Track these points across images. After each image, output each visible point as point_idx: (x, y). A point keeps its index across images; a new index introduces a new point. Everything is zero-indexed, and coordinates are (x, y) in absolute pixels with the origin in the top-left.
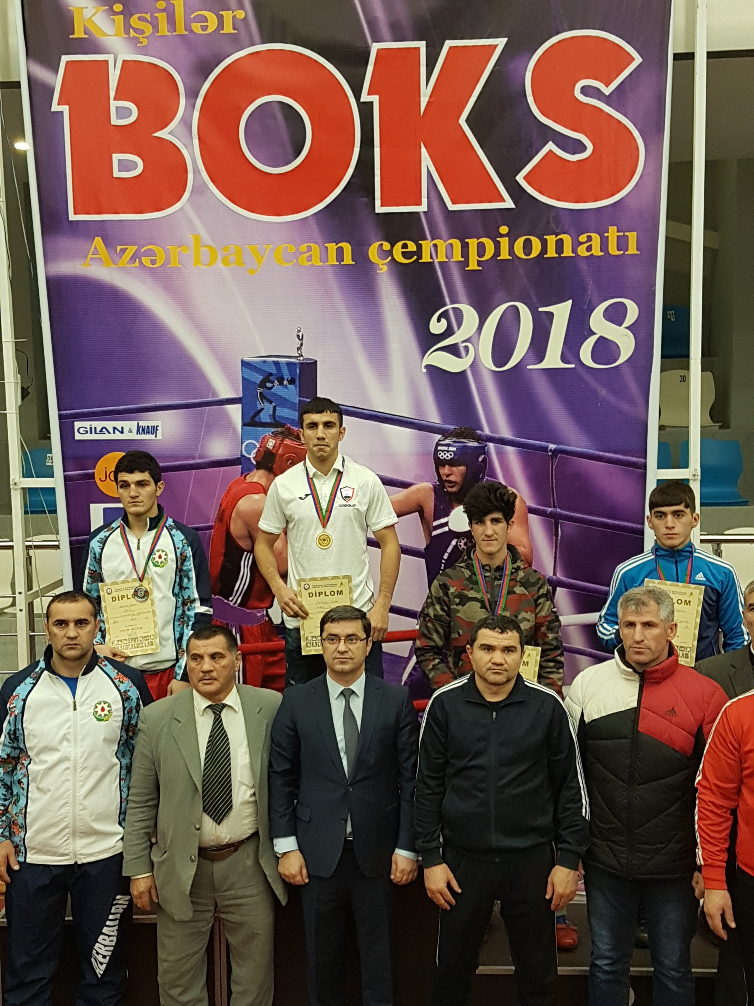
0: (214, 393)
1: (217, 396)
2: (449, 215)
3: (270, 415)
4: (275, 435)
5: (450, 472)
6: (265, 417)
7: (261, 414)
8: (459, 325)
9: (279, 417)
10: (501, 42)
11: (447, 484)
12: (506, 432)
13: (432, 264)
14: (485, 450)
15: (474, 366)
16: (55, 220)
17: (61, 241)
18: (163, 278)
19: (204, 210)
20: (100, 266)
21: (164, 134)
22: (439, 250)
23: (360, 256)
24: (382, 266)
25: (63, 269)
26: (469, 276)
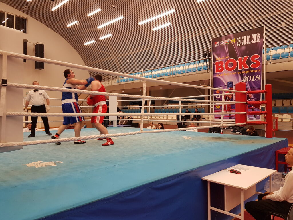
1: (226, 85)
2: (244, 70)
8: (245, 78)
10: (248, 56)
12: (249, 86)
16: (214, 73)
17: (215, 75)
18: (222, 77)
19: (225, 71)
20: (217, 76)
21: (222, 66)
22: (243, 72)
23: (237, 73)
24: (239, 74)
25: (215, 77)
26: (246, 74)
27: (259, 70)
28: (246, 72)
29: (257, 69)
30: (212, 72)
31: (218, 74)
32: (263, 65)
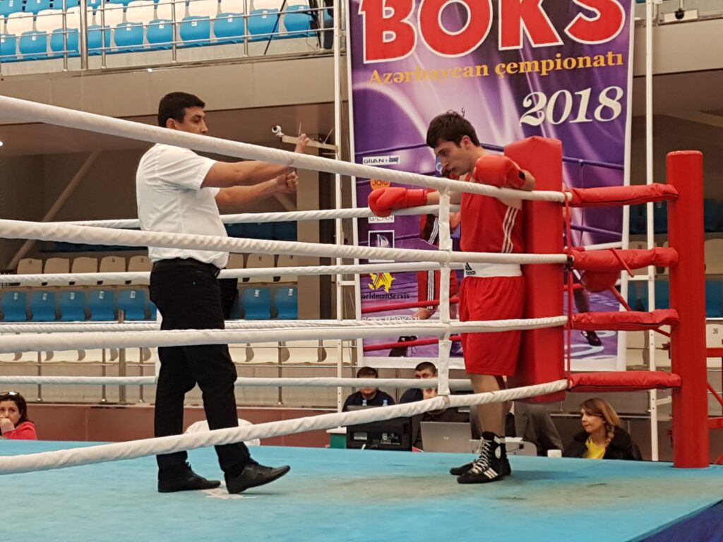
2: (533, 50)
8: (537, 101)
13: (524, 74)
15: (544, 122)
16: (357, 65)
17: (361, 74)
18: (403, 87)
19: (421, 54)
20: (375, 84)
21: (405, 21)
22: (528, 66)
23: (491, 70)
24: (501, 76)
25: (361, 86)
26: (542, 79)
27: (615, 60)
28: (544, 62)
29: (604, 49)
30: (343, 54)
31: (382, 70)
32: (640, 25)
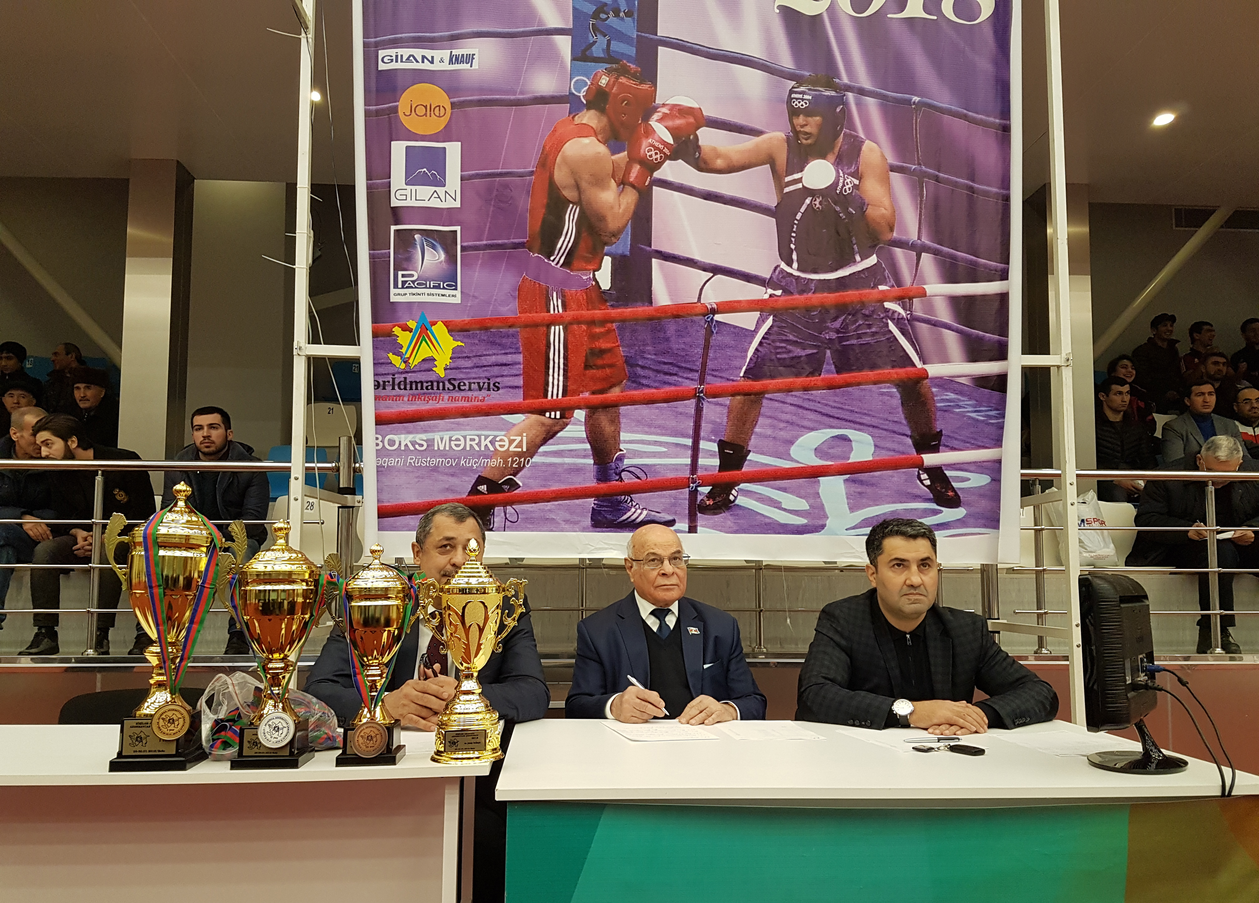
0: (541, 22)
1: (544, 25)
3: (603, 50)
4: (609, 72)
5: (804, 123)
6: (597, 51)
7: (594, 48)
9: (613, 51)
11: (801, 136)
12: (865, 83)
14: (843, 99)
15: (831, 10)
